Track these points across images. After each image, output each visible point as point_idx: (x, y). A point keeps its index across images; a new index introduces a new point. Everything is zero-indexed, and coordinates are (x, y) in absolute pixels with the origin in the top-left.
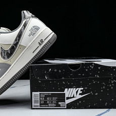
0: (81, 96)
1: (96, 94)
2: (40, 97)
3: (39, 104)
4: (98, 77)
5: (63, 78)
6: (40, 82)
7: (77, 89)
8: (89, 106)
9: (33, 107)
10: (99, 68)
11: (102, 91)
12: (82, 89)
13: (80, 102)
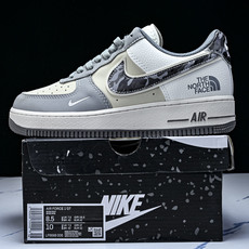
0: (140, 213)
1: (175, 208)
2: (45, 215)
3: (42, 232)
4: (178, 171)
5: (98, 173)
6: (44, 179)
7: (131, 196)
8: (159, 235)
9: (29, 239)
10: (181, 151)
11: (187, 201)
12: (143, 196)
13: (138, 226)
